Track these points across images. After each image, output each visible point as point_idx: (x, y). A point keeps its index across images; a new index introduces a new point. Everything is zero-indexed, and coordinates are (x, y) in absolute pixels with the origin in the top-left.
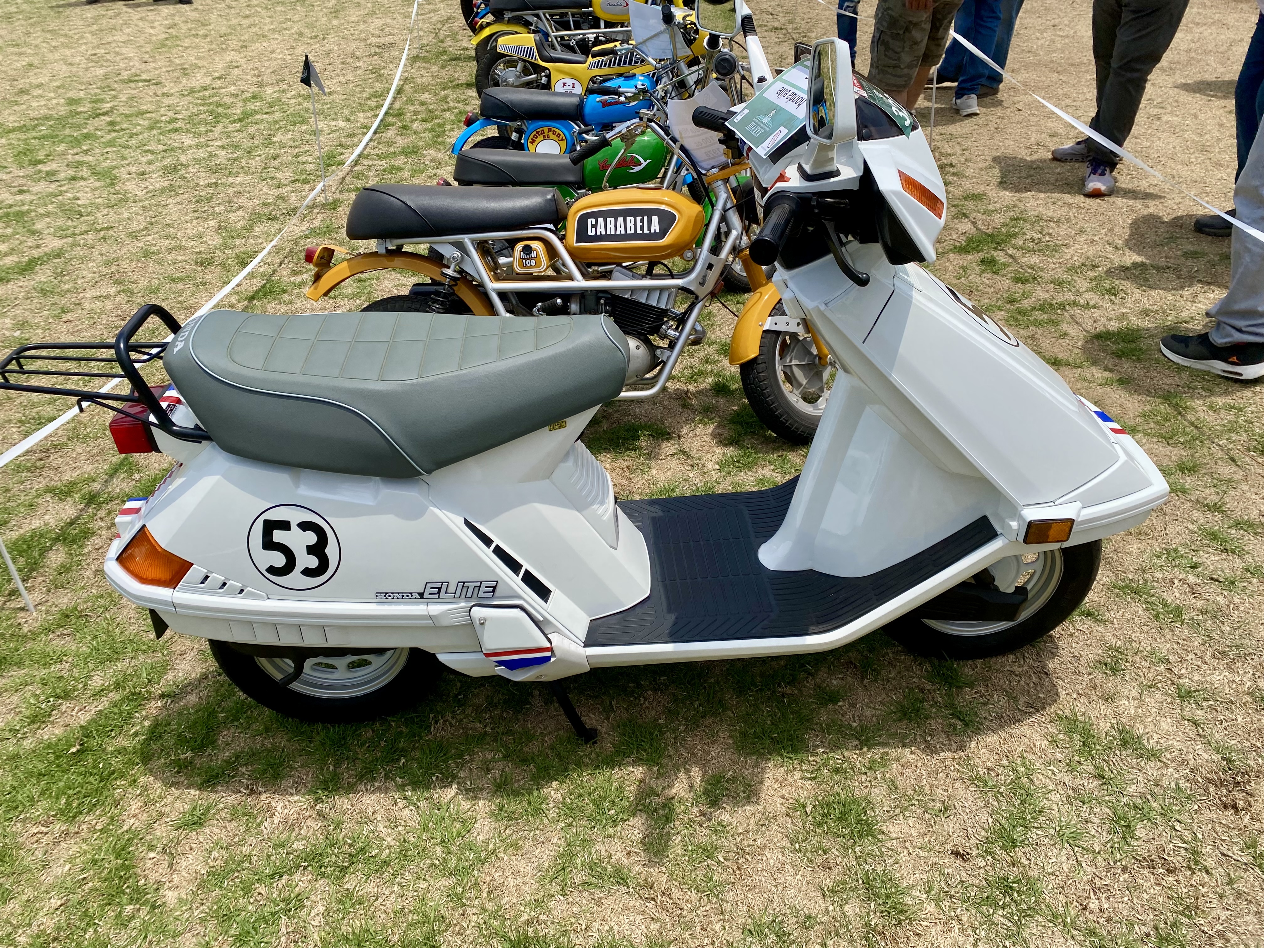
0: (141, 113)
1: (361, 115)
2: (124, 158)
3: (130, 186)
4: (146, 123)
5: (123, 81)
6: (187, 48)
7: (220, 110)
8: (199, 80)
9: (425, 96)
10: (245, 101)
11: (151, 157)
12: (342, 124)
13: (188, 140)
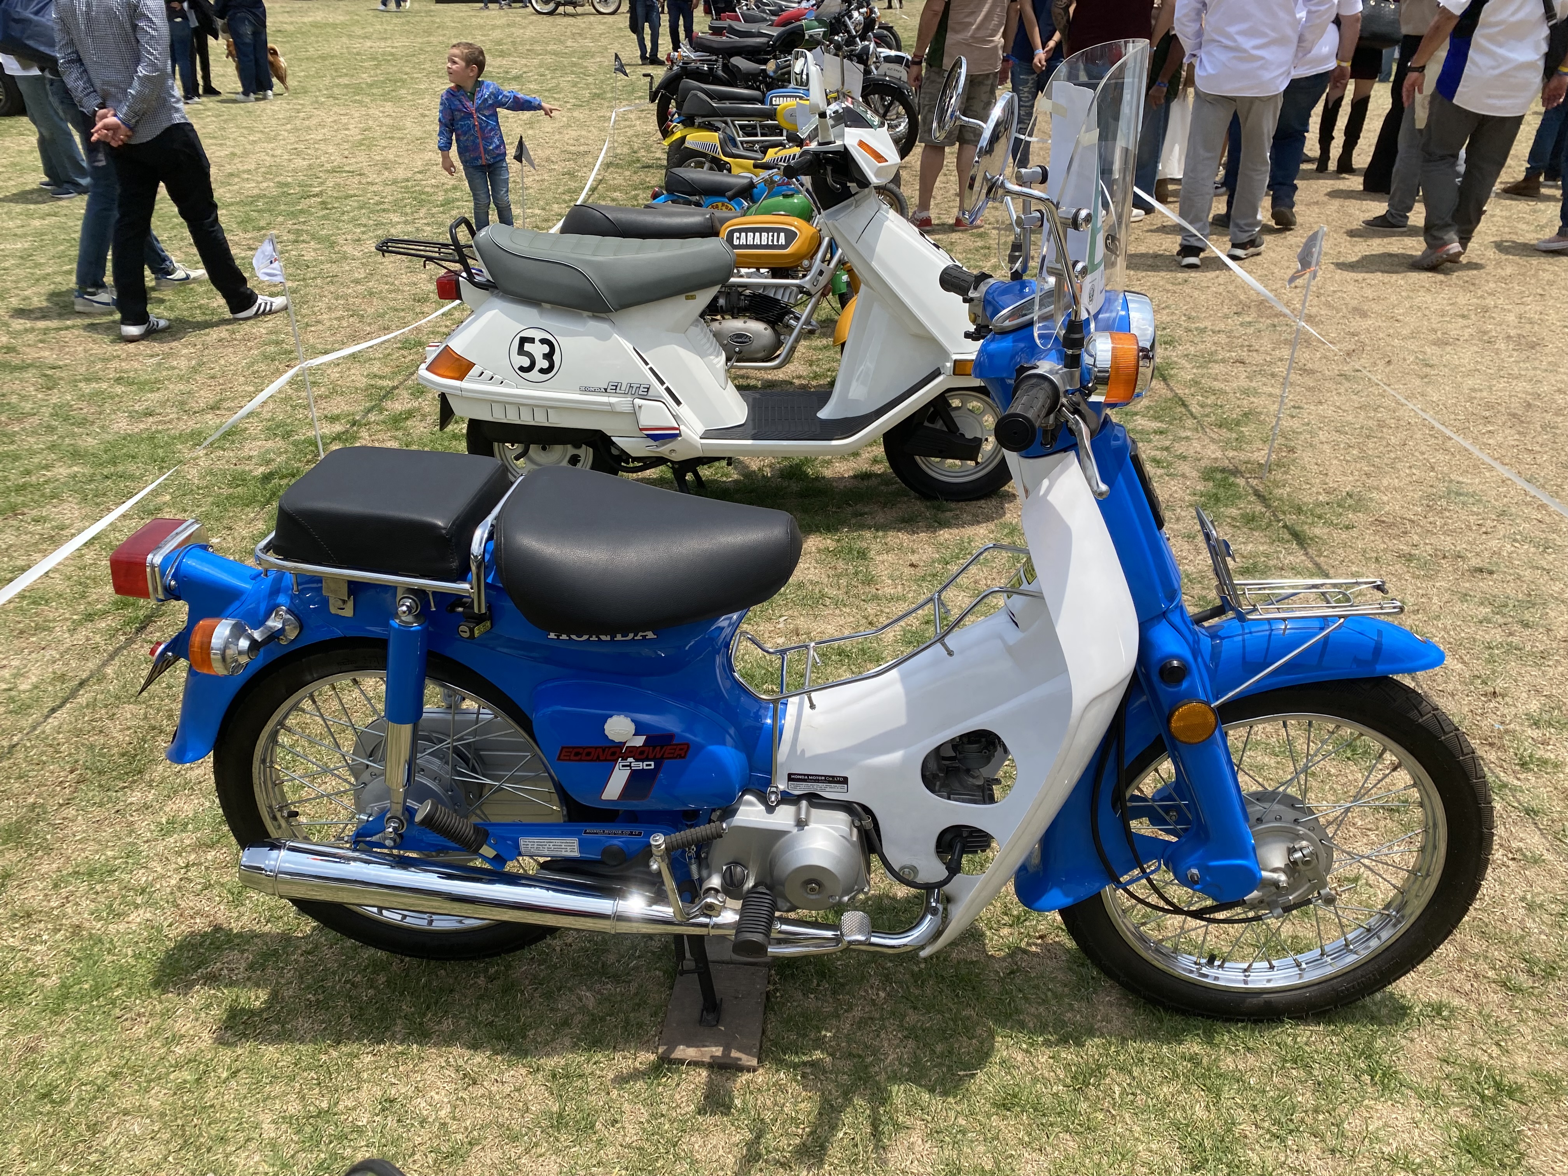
0: (348, 197)
1: (556, 206)
2: (339, 229)
3: (349, 249)
4: (355, 204)
5: (328, 171)
6: (385, 147)
7: (423, 197)
8: (400, 173)
9: (617, 194)
10: (446, 191)
11: (363, 229)
12: (537, 211)
13: (395, 218)
